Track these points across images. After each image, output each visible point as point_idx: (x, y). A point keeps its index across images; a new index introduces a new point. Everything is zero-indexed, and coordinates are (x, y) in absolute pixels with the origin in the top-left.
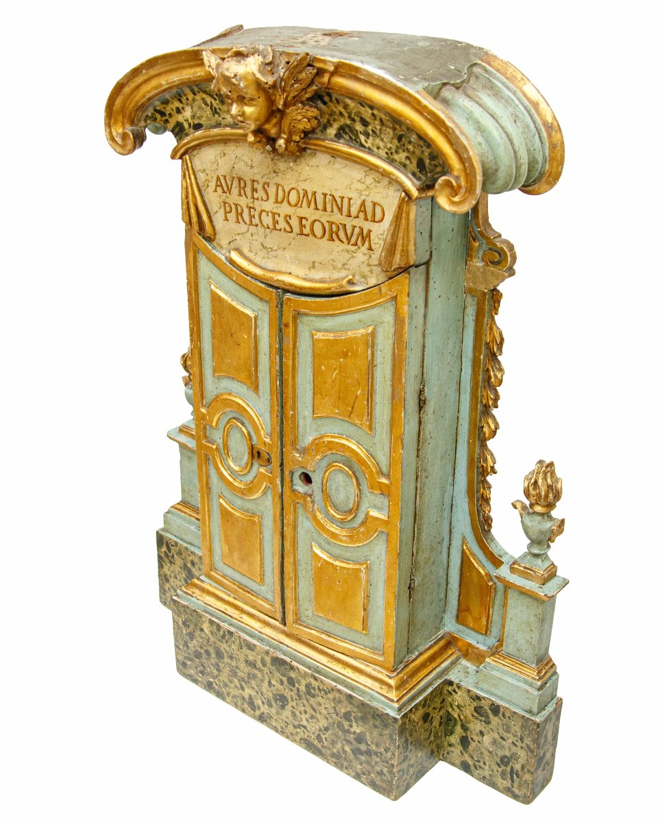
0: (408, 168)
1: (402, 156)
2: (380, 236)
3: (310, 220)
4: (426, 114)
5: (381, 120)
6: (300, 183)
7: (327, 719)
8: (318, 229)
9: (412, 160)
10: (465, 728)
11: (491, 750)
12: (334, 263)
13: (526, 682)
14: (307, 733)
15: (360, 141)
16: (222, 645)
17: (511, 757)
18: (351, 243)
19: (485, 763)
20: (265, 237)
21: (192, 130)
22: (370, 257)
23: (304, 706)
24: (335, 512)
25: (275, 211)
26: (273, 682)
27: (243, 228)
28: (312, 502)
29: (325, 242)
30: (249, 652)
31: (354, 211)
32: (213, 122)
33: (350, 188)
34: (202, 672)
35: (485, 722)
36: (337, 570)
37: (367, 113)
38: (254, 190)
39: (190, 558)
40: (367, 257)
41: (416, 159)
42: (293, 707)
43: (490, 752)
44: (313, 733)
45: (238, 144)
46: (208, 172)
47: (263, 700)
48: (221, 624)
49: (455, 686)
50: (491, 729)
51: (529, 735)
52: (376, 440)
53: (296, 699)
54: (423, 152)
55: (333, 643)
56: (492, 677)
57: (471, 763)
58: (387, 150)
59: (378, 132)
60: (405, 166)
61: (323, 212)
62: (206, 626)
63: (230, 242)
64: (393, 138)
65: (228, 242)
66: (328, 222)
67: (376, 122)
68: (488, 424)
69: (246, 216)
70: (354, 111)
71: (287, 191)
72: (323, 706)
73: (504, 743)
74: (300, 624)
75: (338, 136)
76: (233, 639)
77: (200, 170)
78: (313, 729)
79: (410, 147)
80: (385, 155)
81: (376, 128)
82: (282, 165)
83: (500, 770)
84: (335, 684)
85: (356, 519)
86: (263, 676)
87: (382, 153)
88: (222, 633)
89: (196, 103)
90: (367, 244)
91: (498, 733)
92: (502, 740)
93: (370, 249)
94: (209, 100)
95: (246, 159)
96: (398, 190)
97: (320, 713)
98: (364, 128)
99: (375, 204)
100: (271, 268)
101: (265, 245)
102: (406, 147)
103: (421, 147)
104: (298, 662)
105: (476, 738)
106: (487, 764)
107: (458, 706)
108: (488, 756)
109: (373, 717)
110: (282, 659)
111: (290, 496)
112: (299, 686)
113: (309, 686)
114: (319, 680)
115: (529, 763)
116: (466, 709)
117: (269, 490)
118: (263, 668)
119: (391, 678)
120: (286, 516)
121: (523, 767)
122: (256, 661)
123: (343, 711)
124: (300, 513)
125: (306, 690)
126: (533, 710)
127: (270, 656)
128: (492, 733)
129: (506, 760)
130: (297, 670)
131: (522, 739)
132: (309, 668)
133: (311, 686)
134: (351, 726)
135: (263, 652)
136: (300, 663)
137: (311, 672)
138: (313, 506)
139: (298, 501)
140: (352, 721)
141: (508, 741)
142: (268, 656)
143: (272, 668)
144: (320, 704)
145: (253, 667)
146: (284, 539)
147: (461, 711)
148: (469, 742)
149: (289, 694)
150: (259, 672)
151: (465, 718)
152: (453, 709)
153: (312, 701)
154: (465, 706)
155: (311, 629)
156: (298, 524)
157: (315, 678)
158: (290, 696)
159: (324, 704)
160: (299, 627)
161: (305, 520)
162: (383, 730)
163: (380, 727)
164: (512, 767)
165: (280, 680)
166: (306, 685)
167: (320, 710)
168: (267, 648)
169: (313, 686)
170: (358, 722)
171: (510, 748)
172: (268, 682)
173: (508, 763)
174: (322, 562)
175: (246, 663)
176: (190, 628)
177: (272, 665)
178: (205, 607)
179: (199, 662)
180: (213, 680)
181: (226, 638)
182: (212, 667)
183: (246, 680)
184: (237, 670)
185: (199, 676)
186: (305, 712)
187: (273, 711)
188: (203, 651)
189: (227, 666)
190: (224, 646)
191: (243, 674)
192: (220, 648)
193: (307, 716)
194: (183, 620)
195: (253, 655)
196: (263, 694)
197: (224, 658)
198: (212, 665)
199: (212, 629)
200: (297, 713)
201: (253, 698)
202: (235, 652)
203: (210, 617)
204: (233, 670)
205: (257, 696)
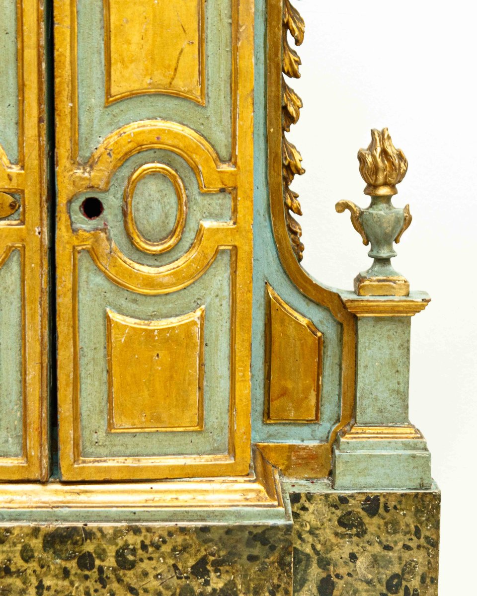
10: (324, 563)
11: (370, 577)
13: (406, 446)
17: (403, 570)
23: (112, 594)
24: (147, 244)
26: (47, 582)
28: (109, 239)
35: (358, 535)
36: (154, 336)
43: (369, 582)
49: (303, 498)
50: (368, 542)
51: (428, 520)
52: (210, 111)
53: (96, 591)
55: (146, 468)
56: (358, 459)
68: (292, 100)
72: (152, 573)
73: (391, 554)
74: (84, 462)
84: (173, 524)
85: (181, 244)
86: (24, 583)
91: (380, 543)
92: (386, 552)
97: (146, 591)
104: (95, 521)
105: (343, 571)
107: (311, 532)
108: (367, 591)
109: (249, 544)
110: (68, 528)
111: (68, 243)
112: (103, 560)
113: (123, 550)
114: (143, 531)
115: (433, 566)
116: (324, 529)
117: (13, 256)
118: (26, 565)
119: (254, 481)
120: (61, 278)
121: (423, 579)
122: (9, 560)
123: (192, 562)
124: (84, 266)
125: (117, 562)
126: (425, 482)
127: (41, 534)
128: (369, 548)
129: (395, 581)
130: (99, 535)
131: (418, 533)
132: (119, 521)
133: (127, 549)
134: (207, 583)
135: (27, 535)
136: (101, 521)
137: (124, 524)
138: (110, 245)
139: (80, 248)
140: (207, 572)
141: (396, 548)
142: (37, 538)
143: (45, 555)
144: (145, 574)
145: (3, 574)
146: (57, 319)
147: (317, 536)
148: (333, 585)
149: (81, 588)
150: (18, 577)
151: (324, 544)
152: (303, 540)
153: (130, 577)
154: (322, 525)
155: (105, 461)
156: (79, 287)
157: (137, 531)
158: (83, 591)
159: (155, 568)
160: (84, 465)
161: (92, 275)
162: (267, 557)
163: (262, 555)
164: (407, 588)
165: (61, 571)
166: (117, 552)
167: (145, 586)
168: (32, 524)
169: (131, 547)
170: (221, 568)
171: (400, 558)
172: (36, 588)
173: (399, 584)
174: (128, 333)
177: (45, 551)
195: (3, 552)
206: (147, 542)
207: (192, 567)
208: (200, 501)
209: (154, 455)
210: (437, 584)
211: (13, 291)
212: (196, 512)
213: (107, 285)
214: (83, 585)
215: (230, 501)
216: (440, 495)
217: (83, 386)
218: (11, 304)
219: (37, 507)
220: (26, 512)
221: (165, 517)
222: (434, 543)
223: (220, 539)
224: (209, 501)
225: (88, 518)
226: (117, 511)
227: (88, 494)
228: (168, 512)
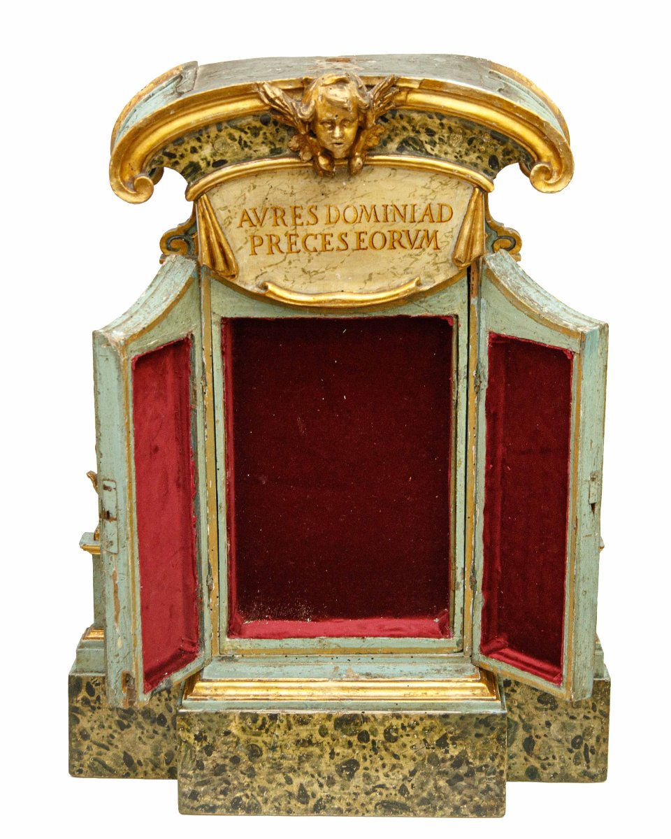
0: (479, 166)
1: (473, 157)
2: (447, 234)
3: (370, 234)
4: (517, 114)
5: (450, 128)
6: (355, 200)
7: (414, 759)
8: (378, 241)
9: (484, 159)
10: (527, 728)
11: (560, 737)
12: (394, 271)
14: (385, 792)
15: (426, 150)
16: (260, 739)
17: (584, 734)
18: (415, 247)
19: (554, 757)
20: (309, 261)
21: (211, 168)
22: (437, 255)
23: (382, 759)
25: (326, 232)
26: (337, 750)
27: (278, 257)
29: (386, 252)
30: (301, 728)
31: (418, 216)
32: (241, 156)
33: (414, 195)
34: (224, 792)
35: (551, 709)
37: (434, 123)
38: (296, 216)
40: (433, 257)
41: (488, 157)
42: (366, 769)
43: (559, 741)
44: (394, 788)
45: (273, 174)
46: (230, 208)
47: (322, 781)
48: (259, 712)
50: (559, 714)
51: (601, 699)
53: (370, 756)
54: (496, 150)
57: (538, 765)
58: (456, 154)
59: (446, 139)
60: (476, 165)
61: (385, 223)
62: (234, 728)
63: (257, 277)
64: (462, 142)
65: (254, 277)
66: (389, 231)
67: (444, 131)
69: (284, 246)
70: (419, 124)
71: (341, 210)
72: (409, 745)
73: (575, 722)
75: (400, 149)
76: (278, 722)
77: (220, 208)
78: (395, 782)
79: (483, 148)
80: (454, 159)
81: (443, 136)
82: (331, 186)
83: (572, 755)
84: (424, 712)
86: (321, 751)
87: (451, 157)
88: (259, 722)
89: (218, 140)
90: (433, 245)
91: (567, 714)
92: (571, 721)
93: (437, 248)
94: (237, 134)
95: (285, 187)
96: (468, 188)
97: (405, 756)
98: (429, 138)
99: (441, 206)
100: (316, 292)
101: (307, 270)
102: (477, 147)
103: (495, 145)
104: (370, 710)
105: (541, 733)
106: (557, 757)
107: (518, 707)
108: (557, 747)
109: (476, 726)
110: (351, 715)
112: (375, 736)
113: (389, 730)
114: (403, 717)
115: (605, 730)
116: (528, 704)
118: (322, 739)
119: (479, 681)
121: (598, 739)
122: (311, 736)
123: (436, 738)
125: (385, 737)
126: (600, 672)
127: (333, 719)
128: (559, 718)
129: (578, 740)
130: (372, 719)
131: (594, 708)
132: (386, 710)
133: (392, 728)
134: (447, 752)
135: (323, 719)
136: (374, 710)
137: (390, 712)
140: (448, 745)
141: (578, 718)
142: (330, 721)
143: (336, 733)
144: (404, 746)
145: (307, 745)
147: (522, 709)
148: (534, 742)
149: (361, 755)
150: (317, 746)
151: (528, 715)
152: (512, 712)
153: (394, 747)
154: (526, 701)
157: (398, 717)
159: (411, 742)
162: (489, 735)
163: (485, 733)
164: (586, 745)
165: (347, 743)
166: (385, 730)
167: (404, 754)
168: (327, 712)
169: (395, 727)
170: (457, 742)
171: (582, 725)
172: (330, 754)
173: (581, 743)
175: (296, 745)
176: (208, 739)
177: (335, 729)
178: (228, 703)
179: (220, 779)
180: (242, 794)
181: (267, 726)
182: (242, 776)
183: (296, 767)
184: (282, 761)
185: (218, 799)
186: (384, 766)
187: (336, 788)
188: (227, 761)
189: (266, 763)
190: (262, 740)
191: (291, 762)
192: (256, 744)
193: (386, 770)
194: (197, 733)
195: (307, 730)
196: (322, 774)
197: (261, 755)
198: (242, 773)
199: (243, 725)
200: (372, 773)
201: (305, 787)
202: (280, 738)
203: (240, 711)
204: (276, 764)
205: (312, 781)
206: (406, 724)
207: (437, 741)
208: (442, 696)
210: (607, 742)
212: (439, 703)
215: (463, 696)
216: (610, 682)
219: (330, 700)
220: (321, 703)
221: (418, 707)
222: (606, 715)
223: (456, 723)
224: (449, 696)
225: (364, 708)
226: (385, 703)
227: (365, 690)
228: (420, 703)
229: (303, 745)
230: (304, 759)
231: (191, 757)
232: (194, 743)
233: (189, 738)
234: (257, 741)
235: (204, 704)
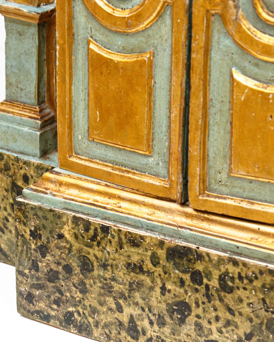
7: (251, 320)
16: (91, 250)
23: (216, 310)
24: (269, 15)
26: (169, 286)
28: (236, 7)
30: (133, 250)
34: (57, 302)
36: (269, 99)
39: (22, 172)
42: (198, 316)
47: (152, 318)
48: (91, 219)
53: (203, 303)
55: (257, 212)
62: (67, 231)
72: (246, 301)
74: (208, 196)
76: (109, 237)
84: (264, 264)
86: (152, 282)
88: (91, 232)
97: (240, 314)
104: (208, 247)
110: (184, 247)
111: (202, 6)
112: (209, 280)
113: (225, 276)
114: (241, 264)
117: (167, 10)
118: (154, 269)
120: (195, 36)
122: (143, 261)
124: (217, 28)
125: (220, 284)
127: (165, 247)
130: (207, 259)
132: (225, 251)
133: (228, 276)
135: (155, 245)
136: (211, 248)
137: (227, 255)
138: (237, 13)
139: (213, 12)
142: (162, 249)
143: (168, 265)
144: (241, 301)
145: (138, 271)
146: (191, 72)
149: (193, 298)
150: (148, 276)
153: (229, 298)
155: (225, 198)
156: (212, 46)
157: (235, 263)
158: (193, 300)
159: (248, 298)
160: (208, 198)
161: (223, 37)
165: (179, 280)
166: (220, 276)
167: (240, 310)
168: (160, 237)
169: (231, 275)
172: (161, 288)
174: (247, 93)
175: (127, 268)
176: (43, 238)
177: (167, 260)
178: (65, 203)
179: (53, 287)
180: (74, 309)
181: (98, 238)
182: (74, 289)
183: (127, 294)
184: (112, 283)
185: (52, 309)
186: (217, 319)
187: (167, 330)
188: (60, 268)
189: (97, 281)
190: (94, 252)
191: (121, 286)
192: (88, 256)
193: (220, 324)
194: (33, 229)
195: (138, 254)
196: (152, 309)
197: (93, 270)
198: (74, 286)
199: (76, 231)
200: (205, 323)
201: (135, 320)
202: (112, 256)
203: (73, 214)
204: (106, 284)
205: (142, 315)
206: (243, 275)
209: (266, 201)
211: (166, 40)
213: (234, 48)
214: (193, 295)
217: (211, 132)
218: (165, 51)
220: (158, 226)
221: (261, 257)
225: (201, 242)
226: (225, 242)
228: (265, 253)
229: (133, 270)
230: (134, 287)
231: (27, 254)
232: (30, 240)
233: (25, 232)
234: (89, 253)
235: (42, 198)
